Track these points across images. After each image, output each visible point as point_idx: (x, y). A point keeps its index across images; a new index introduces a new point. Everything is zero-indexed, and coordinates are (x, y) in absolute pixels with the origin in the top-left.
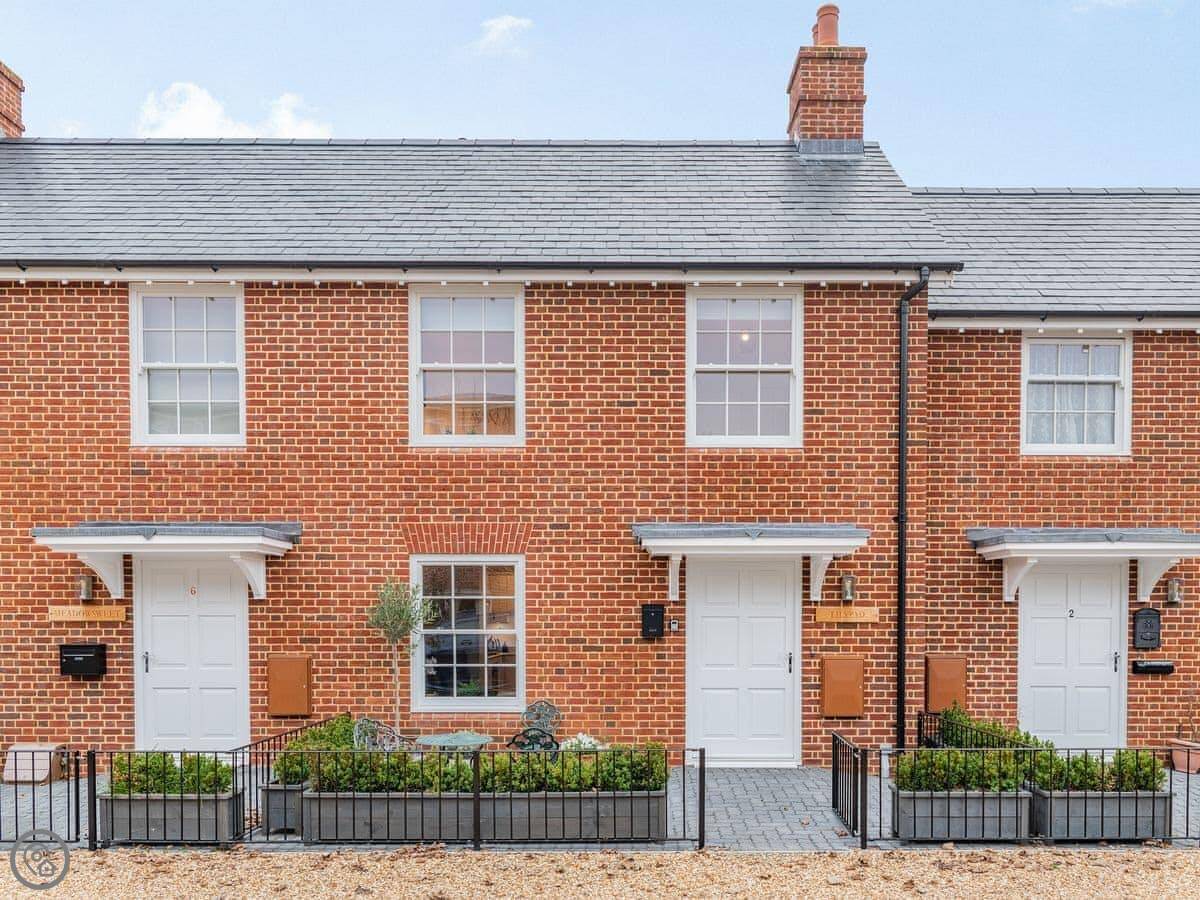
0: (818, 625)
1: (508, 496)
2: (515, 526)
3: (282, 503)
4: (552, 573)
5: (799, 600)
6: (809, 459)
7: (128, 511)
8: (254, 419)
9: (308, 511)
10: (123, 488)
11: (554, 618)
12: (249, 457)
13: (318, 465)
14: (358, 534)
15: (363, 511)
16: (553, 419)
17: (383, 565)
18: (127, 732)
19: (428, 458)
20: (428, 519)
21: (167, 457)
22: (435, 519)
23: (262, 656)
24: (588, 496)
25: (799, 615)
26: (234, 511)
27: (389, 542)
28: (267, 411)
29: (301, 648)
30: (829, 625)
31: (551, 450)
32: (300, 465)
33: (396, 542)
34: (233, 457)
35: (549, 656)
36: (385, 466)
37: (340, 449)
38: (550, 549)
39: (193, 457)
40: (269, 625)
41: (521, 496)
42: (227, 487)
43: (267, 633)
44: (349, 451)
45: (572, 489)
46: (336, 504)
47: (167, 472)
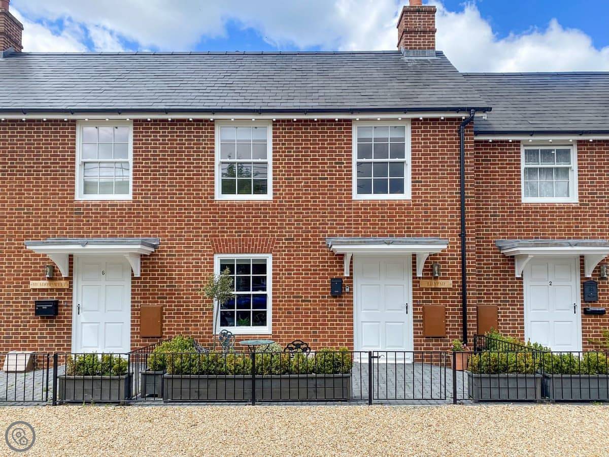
0: (421, 289)
1: (264, 224)
2: (267, 239)
3: (150, 228)
4: (285, 262)
5: (411, 276)
6: (414, 205)
7: (72, 232)
8: (138, 186)
9: (163, 232)
10: (70, 221)
11: (286, 286)
12: (134, 206)
13: (168, 209)
14: (188, 244)
15: (191, 232)
16: (286, 186)
17: (200, 259)
18: (67, 345)
19: (224, 206)
20: (224, 236)
21: (92, 205)
22: (227, 236)
23: (138, 306)
24: (304, 224)
25: (411, 284)
26: (125, 232)
27: (204, 247)
28: (143, 182)
29: (157, 302)
30: (427, 289)
31: (285, 202)
32: (159, 209)
33: (207, 248)
34: (126, 206)
35: (284, 305)
36: (202, 209)
37: (179, 202)
38: (285, 251)
39: (105, 206)
40: (141, 290)
41: (270, 224)
42: (122, 221)
43: (141, 294)
44: (184, 202)
45: (296, 221)
46: (177, 228)
47: (92, 213)
